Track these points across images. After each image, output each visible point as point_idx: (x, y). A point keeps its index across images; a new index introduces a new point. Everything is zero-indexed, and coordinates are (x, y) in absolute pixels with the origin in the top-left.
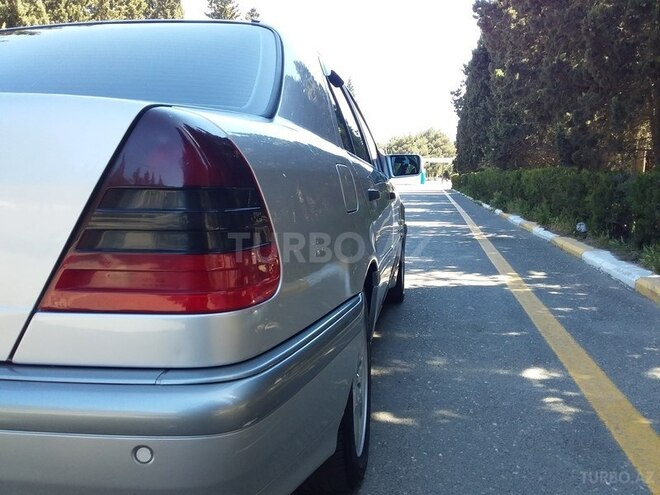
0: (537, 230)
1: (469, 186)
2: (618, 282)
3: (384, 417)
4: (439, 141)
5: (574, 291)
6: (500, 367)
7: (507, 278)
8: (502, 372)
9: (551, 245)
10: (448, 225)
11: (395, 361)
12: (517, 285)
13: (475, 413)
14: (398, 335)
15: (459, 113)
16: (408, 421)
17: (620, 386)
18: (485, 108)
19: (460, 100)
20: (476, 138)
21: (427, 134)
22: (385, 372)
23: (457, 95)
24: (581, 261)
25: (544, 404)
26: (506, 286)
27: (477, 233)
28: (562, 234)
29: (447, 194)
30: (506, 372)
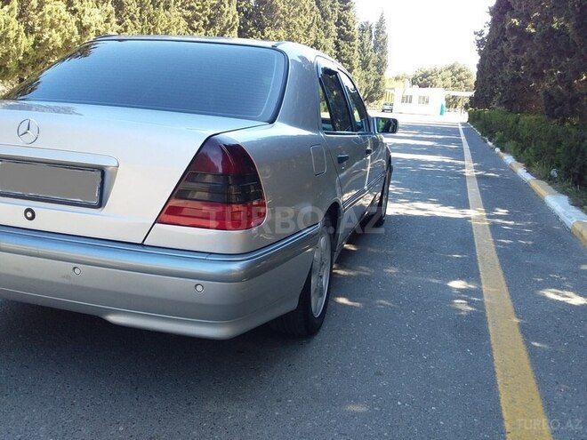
0: (521, 172)
1: (481, 123)
2: (562, 223)
3: (342, 300)
4: (462, 75)
5: (523, 227)
6: (435, 278)
7: (475, 213)
8: (434, 281)
9: (527, 185)
10: (447, 160)
11: (361, 267)
12: (480, 219)
13: (403, 303)
14: (370, 249)
15: (480, 52)
16: (357, 304)
17: (513, 297)
18: (502, 51)
19: (483, 40)
20: (491, 79)
21: (451, 68)
22: (352, 273)
23: (480, 35)
24: (543, 202)
25: (453, 303)
26: (470, 219)
27: (470, 171)
28: (538, 177)
29: (460, 127)
30: (437, 281)
